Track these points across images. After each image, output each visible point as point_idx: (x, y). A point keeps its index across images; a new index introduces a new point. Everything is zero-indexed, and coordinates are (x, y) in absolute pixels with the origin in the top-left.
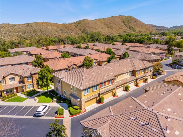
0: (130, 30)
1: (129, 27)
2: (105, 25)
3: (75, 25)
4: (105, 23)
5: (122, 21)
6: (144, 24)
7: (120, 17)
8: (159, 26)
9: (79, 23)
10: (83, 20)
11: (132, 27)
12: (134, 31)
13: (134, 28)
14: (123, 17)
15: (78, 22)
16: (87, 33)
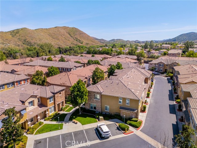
0: (77, 42)
1: (75, 39)
2: (50, 36)
3: (11, 35)
4: (50, 34)
5: (67, 32)
6: (89, 36)
7: (65, 28)
8: (100, 39)
9: (17, 33)
10: (22, 29)
11: (79, 39)
12: (82, 43)
13: (80, 40)
14: (68, 28)
15: (15, 31)
16: (29, 44)
